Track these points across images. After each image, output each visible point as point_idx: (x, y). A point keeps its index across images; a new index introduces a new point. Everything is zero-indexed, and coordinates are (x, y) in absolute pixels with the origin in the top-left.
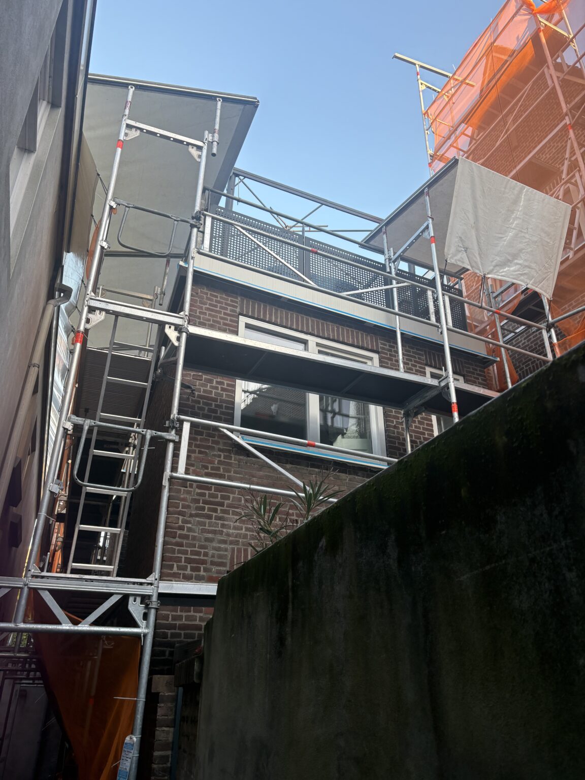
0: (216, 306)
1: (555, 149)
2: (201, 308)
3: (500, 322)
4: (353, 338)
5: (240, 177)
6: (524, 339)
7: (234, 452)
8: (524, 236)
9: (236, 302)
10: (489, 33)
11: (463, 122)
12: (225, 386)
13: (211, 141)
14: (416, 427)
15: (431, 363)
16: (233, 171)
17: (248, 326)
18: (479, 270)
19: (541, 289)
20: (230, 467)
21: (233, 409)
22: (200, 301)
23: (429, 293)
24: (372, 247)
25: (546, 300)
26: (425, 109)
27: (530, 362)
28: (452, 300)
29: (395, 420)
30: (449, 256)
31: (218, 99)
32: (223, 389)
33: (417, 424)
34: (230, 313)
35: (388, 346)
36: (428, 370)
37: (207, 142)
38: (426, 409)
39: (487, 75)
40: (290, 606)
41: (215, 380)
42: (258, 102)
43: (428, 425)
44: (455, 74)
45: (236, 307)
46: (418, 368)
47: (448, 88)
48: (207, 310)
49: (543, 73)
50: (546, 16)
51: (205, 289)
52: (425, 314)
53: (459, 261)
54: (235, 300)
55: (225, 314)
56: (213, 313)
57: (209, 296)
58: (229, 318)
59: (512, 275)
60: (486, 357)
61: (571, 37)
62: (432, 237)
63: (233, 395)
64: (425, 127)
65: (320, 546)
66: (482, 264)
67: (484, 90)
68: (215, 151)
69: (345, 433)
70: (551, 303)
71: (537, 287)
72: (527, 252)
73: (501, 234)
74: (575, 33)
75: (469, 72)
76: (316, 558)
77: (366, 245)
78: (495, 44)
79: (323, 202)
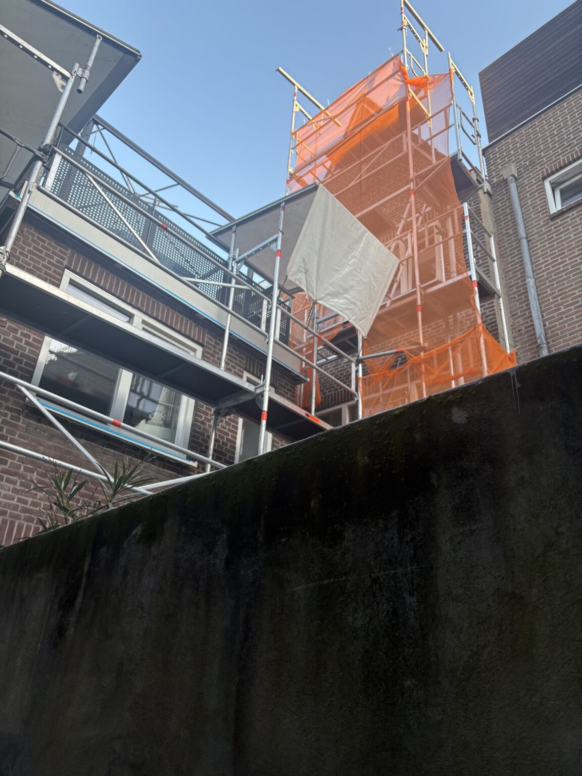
0: (41, 252)
1: (395, 207)
2: (23, 249)
3: (318, 346)
4: (181, 325)
5: (99, 126)
6: (333, 367)
7: (24, 414)
8: (357, 276)
9: (66, 254)
10: (365, 84)
11: (325, 154)
12: (31, 341)
13: (80, 76)
14: (222, 426)
15: (250, 369)
16: (93, 117)
17: (72, 283)
18: (313, 294)
19: (359, 326)
20: (15, 430)
21: (34, 367)
22: (23, 240)
23: (265, 302)
24: (219, 241)
25: (361, 337)
26: (294, 129)
27: (333, 389)
28: (283, 314)
29: (204, 416)
30: (290, 273)
31: (98, 36)
32: (27, 343)
33: (224, 424)
34: (56, 263)
35: (214, 341)
36: (246, 375)
37: (75, 75)
38: (237, 411)
39: (354, 120)
40: (81, 593)
41: (20, 331)
42: (141, 56)
43: (234, 427)
44: (327, 109)
45: (64, 259)
46: (237, 370)
47: (318, 119)
48: (30, 253)
49: (401, 138)
50: (415, 88)
51: (33, 229)
52: (257, 320)
53: (298, 280)
54: (65, 251)
55: (49, 262)
56: (36, 258)
57: (35, 238)
58: (53, 268)
59: (339, 307)
60: (299, 375)
61: (430, 115)
62: (278, 250)
63: (38, 352)
64: (291, 145)
65: (134, 533)
66: (316, 289)
67: (348, 134)
68: (82, 87)
69: (150, 419)
70: (365, 342)
71: (356, 323)
72: (356, 290)
73: (338, 266)
74: (433, 114)
75: (341, 111)
76: (125, 545)
77: (213, 237)
78: (367, 96)
79: (180, 182)
